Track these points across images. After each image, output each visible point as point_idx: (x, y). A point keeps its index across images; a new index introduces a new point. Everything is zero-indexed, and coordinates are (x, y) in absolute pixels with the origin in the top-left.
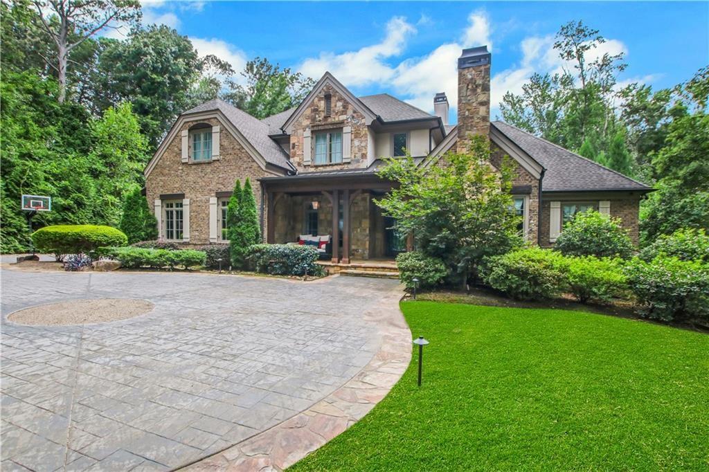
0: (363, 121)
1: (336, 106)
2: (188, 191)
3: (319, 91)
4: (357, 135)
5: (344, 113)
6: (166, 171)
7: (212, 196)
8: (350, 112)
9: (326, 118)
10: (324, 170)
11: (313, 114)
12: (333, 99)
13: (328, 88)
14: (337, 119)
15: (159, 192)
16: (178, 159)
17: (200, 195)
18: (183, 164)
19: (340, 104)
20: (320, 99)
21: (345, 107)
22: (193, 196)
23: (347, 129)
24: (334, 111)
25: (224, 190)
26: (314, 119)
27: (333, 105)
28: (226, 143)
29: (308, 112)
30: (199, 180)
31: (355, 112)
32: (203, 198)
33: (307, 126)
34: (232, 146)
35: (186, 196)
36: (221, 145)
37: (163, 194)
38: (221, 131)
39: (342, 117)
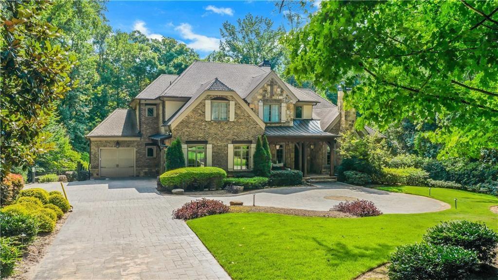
0: (291, 101)
1: (277, 90)
2: (210, 139)
3: (267, 80)
4: (288, 108)
5: (281, 95)
6: (191, 125)
7: (229, 143)
8: (284, 95)
9: (271, 97)
10: (271, 125)
11: (264, 93)
12: (275, 87)
13: (272, 79)
14: (277, 98)
15: (185, 138)
16: (202, 118)
17: (220, 142)
18: (206, 121)
19: (279, 90)
20: (268, 85)
21: (282, 92)
22: (214, 142)
23: (284, 105)
24: (276, 93)
25: (237, 139)
26: (264, 96)
27: (275, 90)
28: (239, 112)
29: (261, 91)
30: (219, 132)
31: (287, 95)
32: (223, 144)
33: (261, 99)
34: (243, 114)
35: (208, 142)
36: (235, 113)
37: (189, 140)
38: (236, 104)
39: (281, 98)
